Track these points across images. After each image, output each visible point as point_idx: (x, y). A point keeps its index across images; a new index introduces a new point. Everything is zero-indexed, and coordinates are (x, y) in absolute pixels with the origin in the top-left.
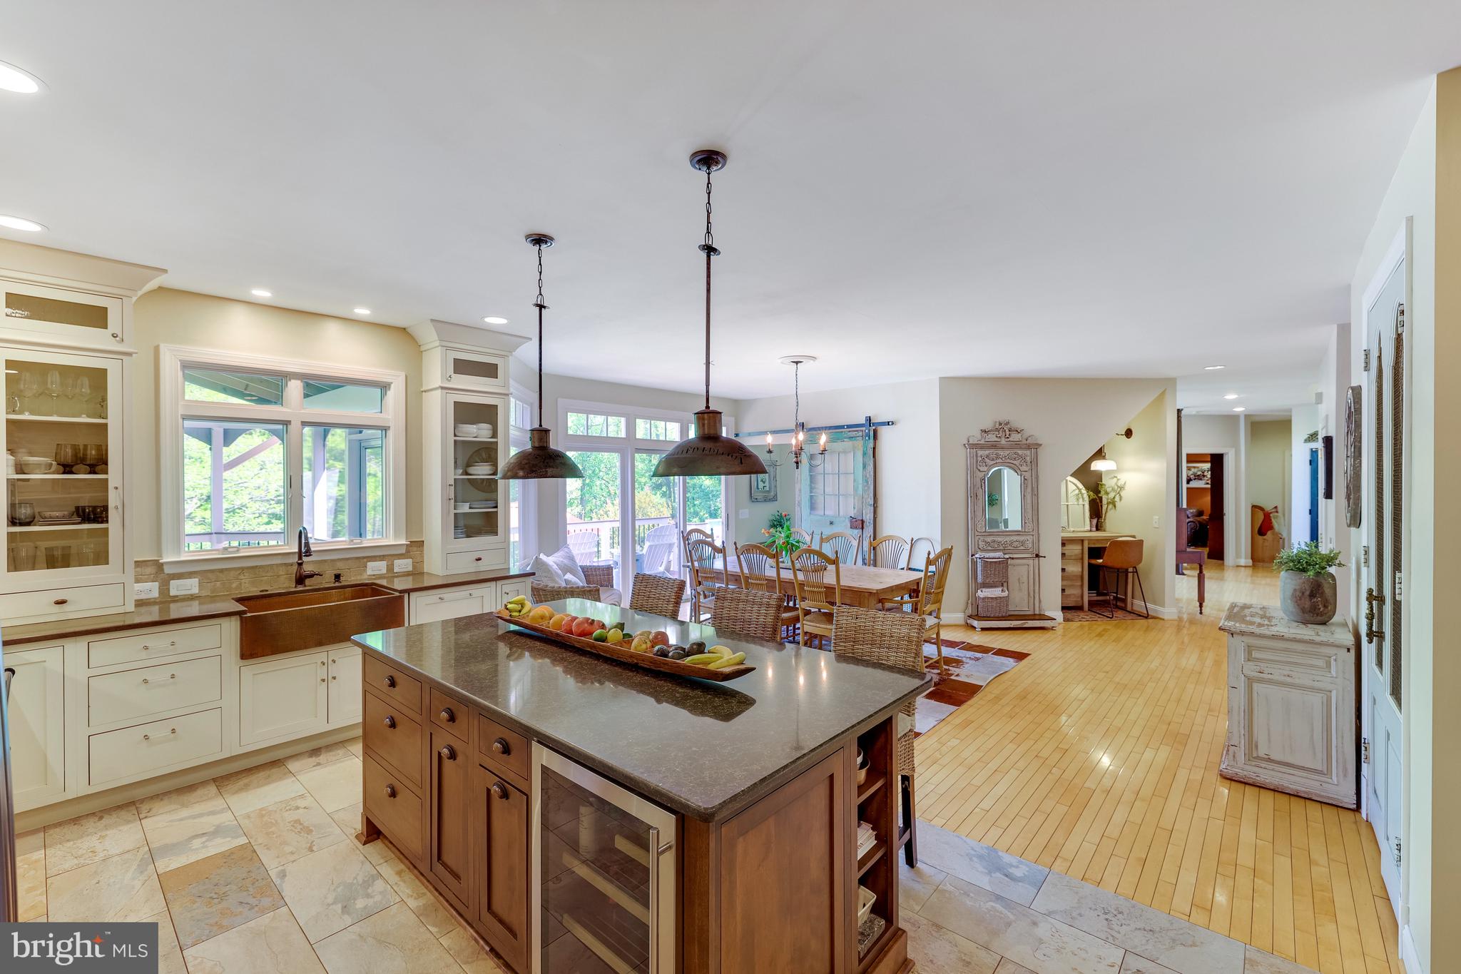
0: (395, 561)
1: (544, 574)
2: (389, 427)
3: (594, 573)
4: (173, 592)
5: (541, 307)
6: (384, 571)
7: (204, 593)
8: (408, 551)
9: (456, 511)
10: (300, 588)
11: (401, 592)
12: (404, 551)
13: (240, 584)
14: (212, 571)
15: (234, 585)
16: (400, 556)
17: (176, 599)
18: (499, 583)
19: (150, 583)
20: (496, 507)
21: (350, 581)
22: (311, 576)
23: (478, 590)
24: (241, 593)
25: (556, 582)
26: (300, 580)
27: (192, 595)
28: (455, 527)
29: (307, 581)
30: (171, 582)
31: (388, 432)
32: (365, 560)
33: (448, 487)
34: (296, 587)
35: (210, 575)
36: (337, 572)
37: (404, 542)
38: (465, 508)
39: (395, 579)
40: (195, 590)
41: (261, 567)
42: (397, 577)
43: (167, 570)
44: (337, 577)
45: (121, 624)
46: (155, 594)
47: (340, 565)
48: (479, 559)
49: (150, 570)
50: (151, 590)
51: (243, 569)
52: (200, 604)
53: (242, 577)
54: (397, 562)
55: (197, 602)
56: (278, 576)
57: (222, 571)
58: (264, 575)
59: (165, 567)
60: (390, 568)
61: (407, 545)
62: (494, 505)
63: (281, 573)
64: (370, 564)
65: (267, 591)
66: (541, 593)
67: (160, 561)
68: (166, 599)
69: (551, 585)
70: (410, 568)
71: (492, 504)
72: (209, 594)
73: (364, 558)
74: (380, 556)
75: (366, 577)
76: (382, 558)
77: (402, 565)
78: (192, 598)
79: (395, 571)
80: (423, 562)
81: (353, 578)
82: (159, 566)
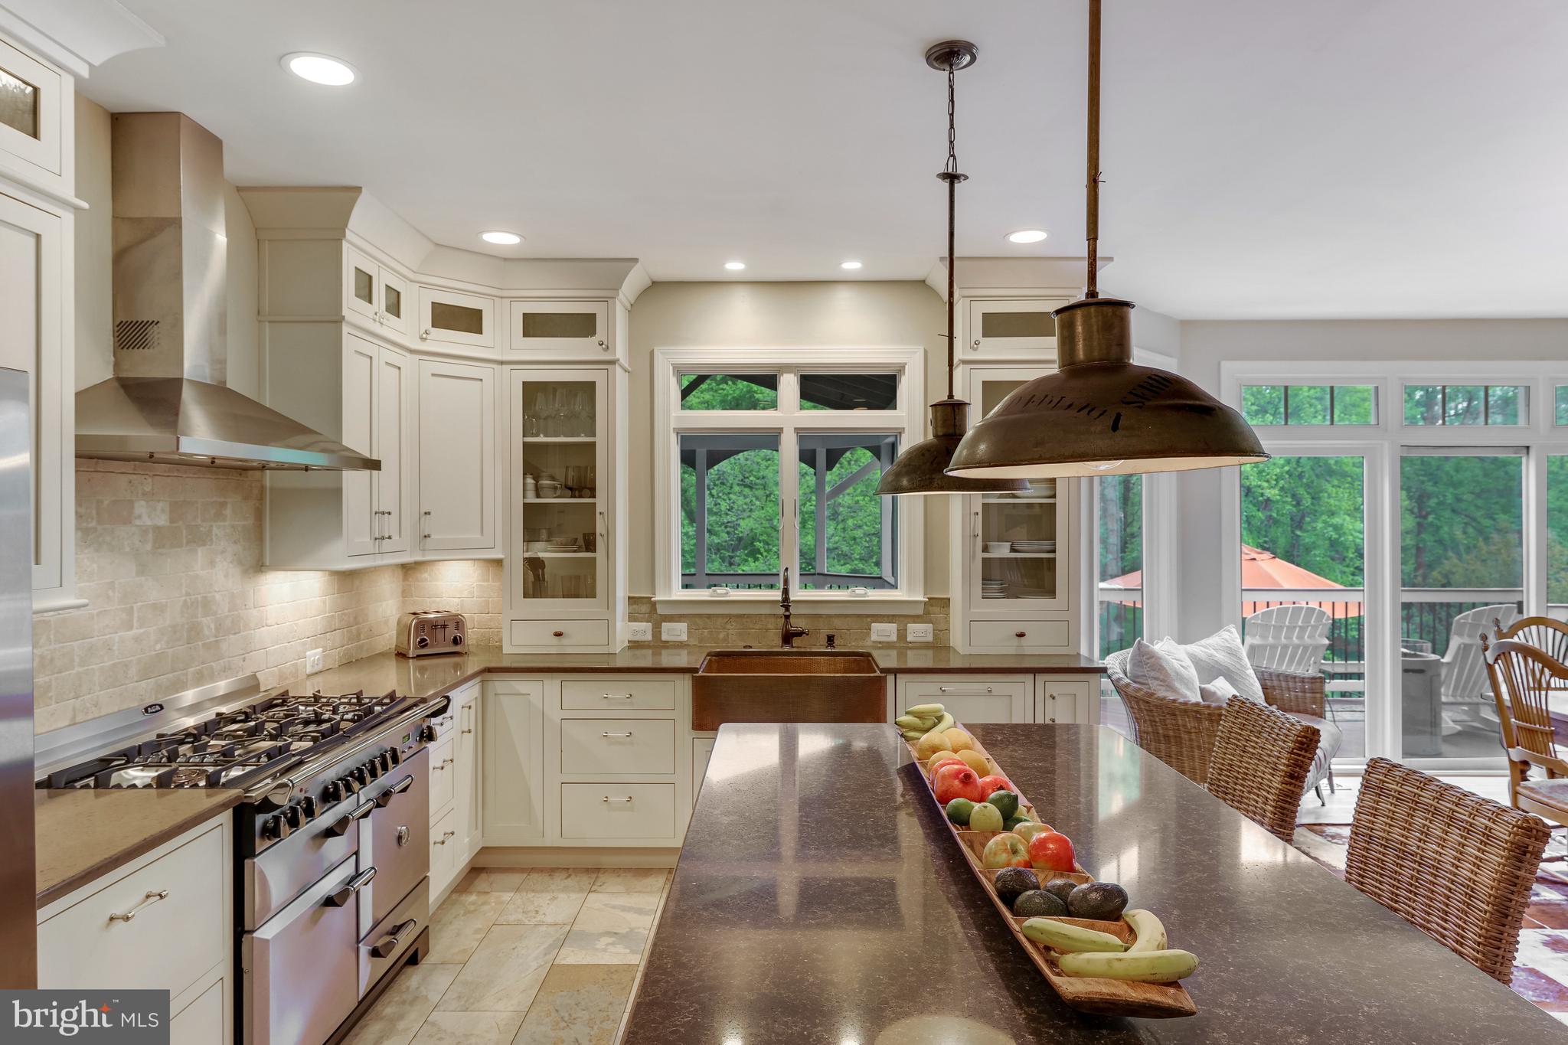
0: (909, 625)
1: (1152, 674)
2: (904, 428)
3: (1284, 684)
4: (664, 637)
5: (952, 178)
6: (894, 638)
7: (693, 642)
8: (927, 612)
9: (986, 555)
10: (787, 649)
11: (883, 671)
12: (921, 612)
13: (728, 635)
14: (700, 616)
15: (721, 636)
16: (916, 619)
17: (666, 645)
18: (1041, 678)
19: (645, 623)
20: (1054, 551)
21: (850, 648)
22: (800, 634)
23: (1002, 685)
24: (728, 647)
25: (1175, 690)
26: (788, 637)
27: (681, 642)
28: (983, 579)
29: (796, 641)
30: (663, 624)
31: (903, 435)
32: (869, 620)
33: (973, 516)
34: (782, 646)
35: (698, 620)
36: (831, 632)
37: (921, 598)
38: (1002, 551)
39: (909, 652)
40: (684, 637)
41: (749, 616)
42: (910, 648)
43: (661, 610)
44: (830, 639)
45: (605, 666)
46: (649, 637)
47: (837, 622)
48: (1021, 635)
49: (645, 608)
50: (643, 630)
51: (730, 616)
52: (689, 653)
53: (728, 627)
54: (911, 627)
55: (686, 652)
56: (767, 630)
57: (709, 616)
58: (751, 626)
59: (658, 606)
60: (902, 634)
61: (925, 603)
62: (1049, 548)
63: (770, 626)
64: (875, 626)
65: (750, 647)
66: (1142, 707)
67: (653, 599)
68: (659, 644)
69: (1162, 693)
70: (930, 638)
71: (1046, 545)
72: (696, 643)
73: (868, 616)
74: (888, 616)
75: (869, 643)
76: (890, 618)
77: (918, 632)
78: (680, 645)
79: (909, 640)
80: (948, 630)
81: (853, 644)
82: (653, 605)
